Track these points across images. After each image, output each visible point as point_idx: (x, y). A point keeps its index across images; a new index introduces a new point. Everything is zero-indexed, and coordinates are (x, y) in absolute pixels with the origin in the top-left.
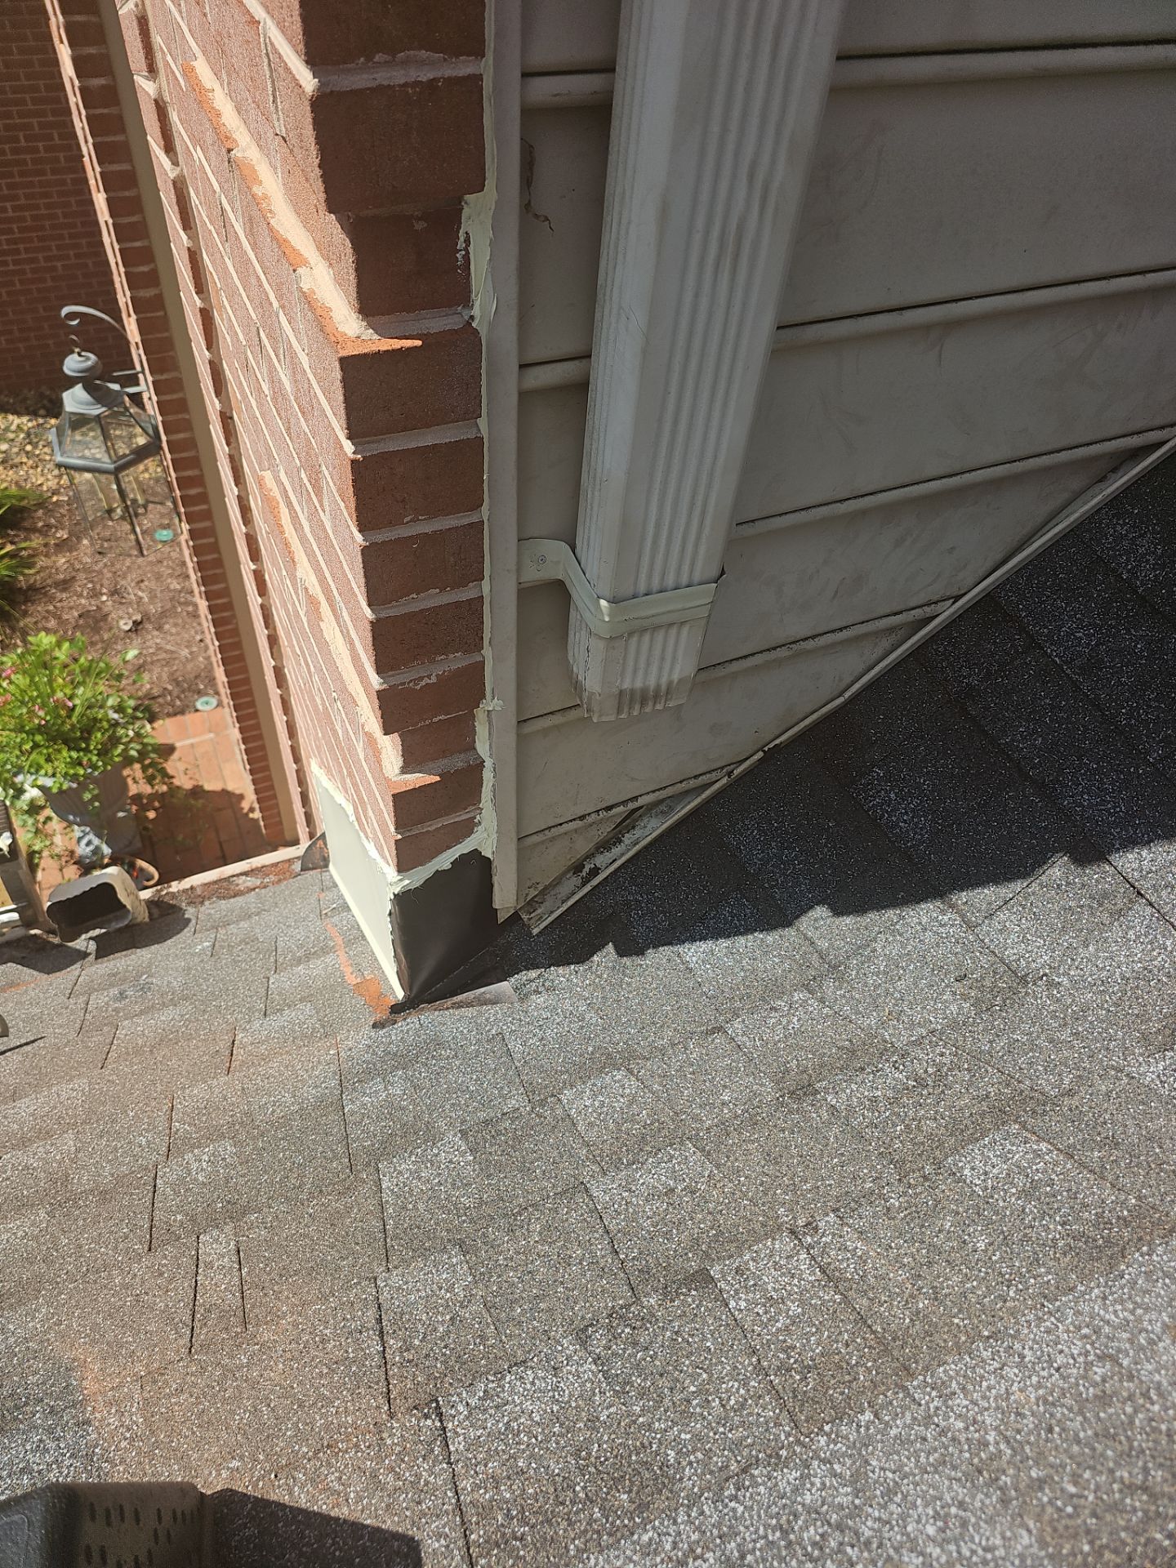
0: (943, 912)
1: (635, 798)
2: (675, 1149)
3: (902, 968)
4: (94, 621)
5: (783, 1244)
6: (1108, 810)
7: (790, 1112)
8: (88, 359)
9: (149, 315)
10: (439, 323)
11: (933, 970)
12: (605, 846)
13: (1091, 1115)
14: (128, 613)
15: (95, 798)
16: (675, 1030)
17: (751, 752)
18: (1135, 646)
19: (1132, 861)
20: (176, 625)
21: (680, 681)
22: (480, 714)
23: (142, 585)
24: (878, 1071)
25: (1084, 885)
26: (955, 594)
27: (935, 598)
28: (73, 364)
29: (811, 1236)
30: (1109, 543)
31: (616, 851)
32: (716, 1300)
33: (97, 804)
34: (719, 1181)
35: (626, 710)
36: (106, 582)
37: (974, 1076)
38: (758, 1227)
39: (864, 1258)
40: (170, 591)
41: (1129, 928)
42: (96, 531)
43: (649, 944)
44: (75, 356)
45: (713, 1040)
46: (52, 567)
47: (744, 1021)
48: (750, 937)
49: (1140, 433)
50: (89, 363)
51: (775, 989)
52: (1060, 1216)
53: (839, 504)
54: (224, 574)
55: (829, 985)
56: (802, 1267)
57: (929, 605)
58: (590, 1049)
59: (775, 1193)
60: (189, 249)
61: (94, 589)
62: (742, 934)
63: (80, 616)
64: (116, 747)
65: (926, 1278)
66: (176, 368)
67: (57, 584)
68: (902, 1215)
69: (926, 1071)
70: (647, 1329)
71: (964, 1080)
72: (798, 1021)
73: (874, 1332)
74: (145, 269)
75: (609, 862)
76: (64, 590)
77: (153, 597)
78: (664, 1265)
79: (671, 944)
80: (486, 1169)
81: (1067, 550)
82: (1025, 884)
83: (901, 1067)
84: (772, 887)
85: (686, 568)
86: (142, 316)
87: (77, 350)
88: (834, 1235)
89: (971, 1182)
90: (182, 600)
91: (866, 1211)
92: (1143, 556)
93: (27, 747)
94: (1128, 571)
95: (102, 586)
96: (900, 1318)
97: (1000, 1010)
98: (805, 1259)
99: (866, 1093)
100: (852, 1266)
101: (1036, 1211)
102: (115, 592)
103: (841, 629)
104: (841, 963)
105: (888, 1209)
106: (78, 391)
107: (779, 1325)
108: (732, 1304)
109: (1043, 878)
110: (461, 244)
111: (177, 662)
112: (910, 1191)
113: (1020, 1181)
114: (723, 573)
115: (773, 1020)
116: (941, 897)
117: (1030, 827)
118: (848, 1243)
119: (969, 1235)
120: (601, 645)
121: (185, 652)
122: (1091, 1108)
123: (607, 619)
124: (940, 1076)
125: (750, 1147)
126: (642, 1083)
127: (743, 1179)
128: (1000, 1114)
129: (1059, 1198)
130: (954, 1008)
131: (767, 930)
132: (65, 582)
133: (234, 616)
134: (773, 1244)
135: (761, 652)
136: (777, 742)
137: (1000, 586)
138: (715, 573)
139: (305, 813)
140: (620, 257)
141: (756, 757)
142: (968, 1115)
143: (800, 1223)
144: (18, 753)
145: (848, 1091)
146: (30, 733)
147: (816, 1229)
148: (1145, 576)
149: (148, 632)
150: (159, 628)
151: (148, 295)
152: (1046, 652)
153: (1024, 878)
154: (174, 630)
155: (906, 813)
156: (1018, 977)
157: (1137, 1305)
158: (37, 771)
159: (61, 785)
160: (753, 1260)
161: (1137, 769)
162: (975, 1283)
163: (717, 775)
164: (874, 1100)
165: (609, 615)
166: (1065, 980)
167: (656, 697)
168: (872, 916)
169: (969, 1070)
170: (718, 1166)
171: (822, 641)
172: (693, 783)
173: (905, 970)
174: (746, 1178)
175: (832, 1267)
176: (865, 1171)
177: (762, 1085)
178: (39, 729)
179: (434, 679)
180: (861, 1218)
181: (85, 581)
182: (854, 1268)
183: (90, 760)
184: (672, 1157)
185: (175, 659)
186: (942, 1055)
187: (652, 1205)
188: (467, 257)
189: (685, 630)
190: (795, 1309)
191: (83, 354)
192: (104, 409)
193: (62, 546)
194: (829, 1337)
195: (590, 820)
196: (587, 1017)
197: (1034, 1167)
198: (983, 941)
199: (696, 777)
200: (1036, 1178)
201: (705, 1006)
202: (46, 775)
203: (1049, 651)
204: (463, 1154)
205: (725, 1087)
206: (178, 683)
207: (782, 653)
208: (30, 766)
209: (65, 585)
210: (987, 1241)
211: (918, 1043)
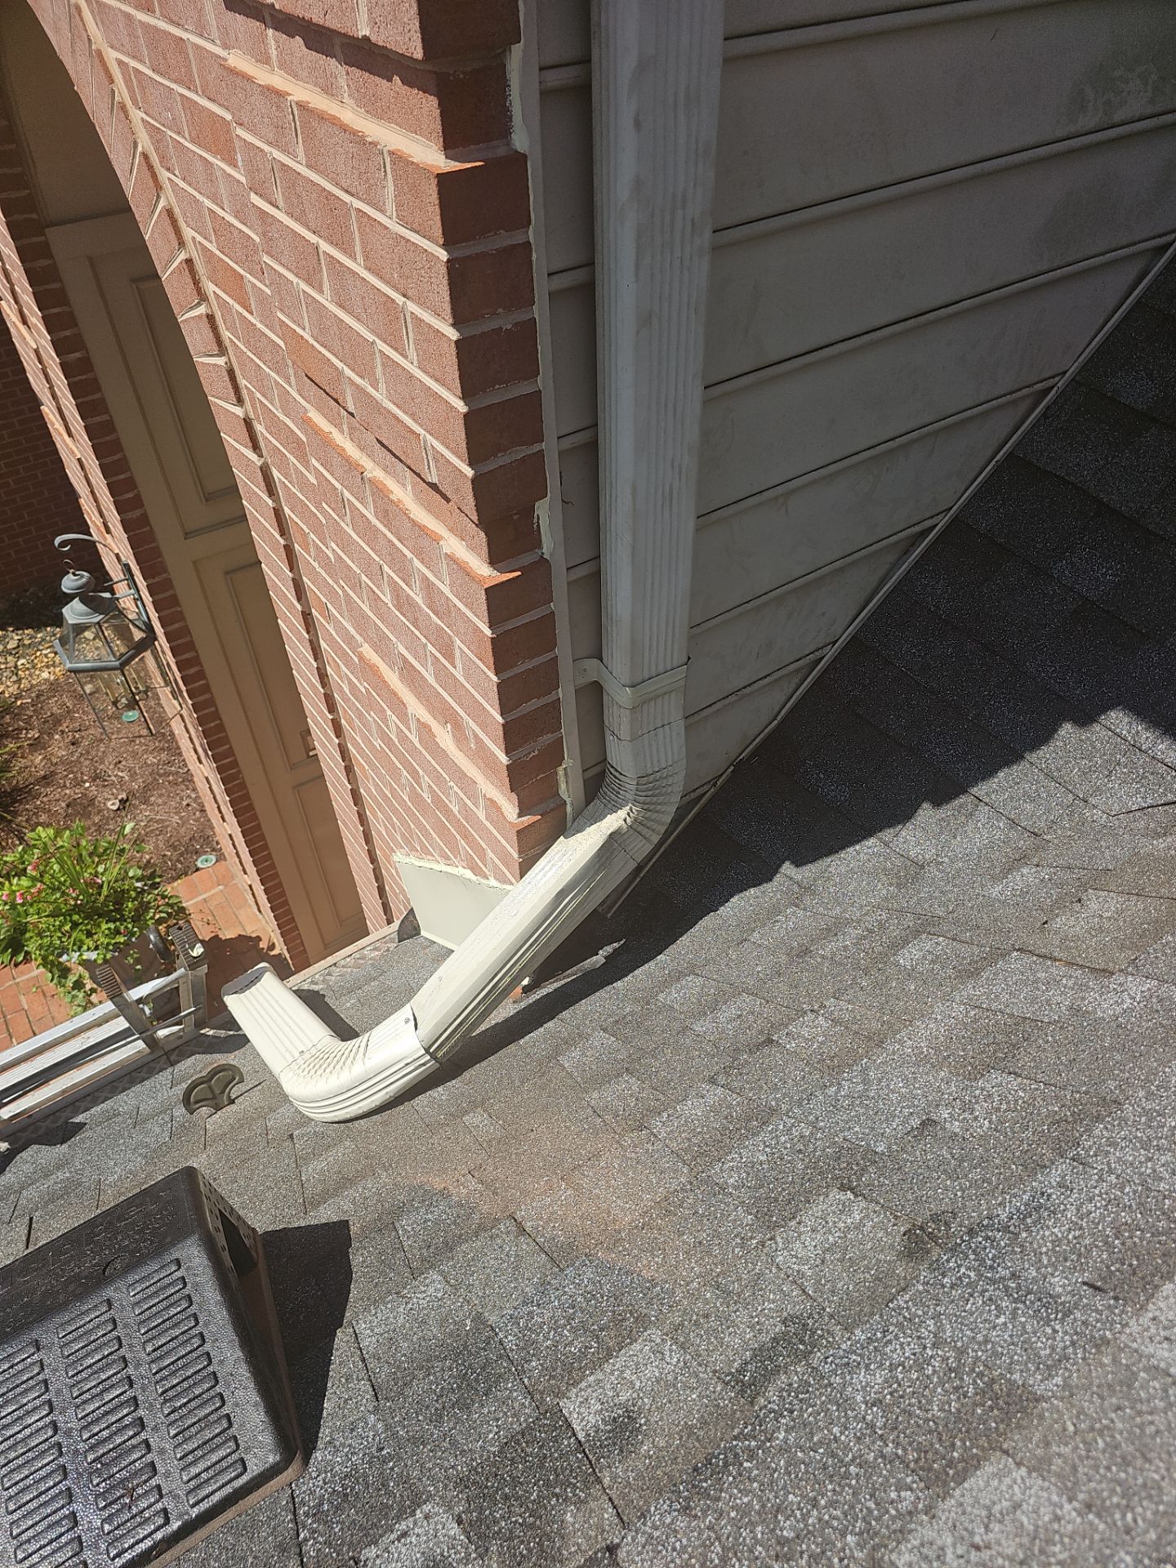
2: (736, 999)
4: (82, 808)
5: (809, 1017)
7: (799, 964)
8: (82, 576)
9: (137, 532)
10: (527, 559)
11: (869, 875)
13: (964, 918)
14: (113, 794)
15: (137, 961)
17: (726, 768)
19: (981, 789)
20: (161, 796)
22: (560, 771)
23: (119, 766)
24: (845, 933)
26: (832, 640)
27: (821, 645)
28: (69, 583)
29: (823, 1010)
30: (919, 591)
32: (779, 1047)
33: (139, 967)
36: (85, 770)
37: (900, 920)
38: (793, 1015)
39: (853, 1010)
40: (148, 766)
41: (977, 822)
42: (65, 725)
44: (71, 576)
45: (743, 946)
46: (31, 766)
47: (759, 932)
49: (919, 523)
50: (84, 580)
51: (775, 911)
54: (227, 737)
55: (807, 900)
57: (817, 650)
58: (667, 972)
59: (799, 1000)
60: (274, 508)
61: (76, 778)
63: (68, 806)
64: (148, 912)
66: (165, 570)
67: (38, 781)
68: (870, 988)
69: (873, 925)
71: (895, 923)
72: (793, 923)
73: (864, 1035)
74: (130, 495)
76: (48, 785)
77: (133, 775)
80: (626, 1041)
83: (859, 928)
85: (668, 660)
86: (131, 534)
87: (71, 571)
88: (835, 1006)
89: (904, 965)
90: (162, 771)
93: (67, 928)
94: (934, 606)
95: (82, 774)
96: (876, 1026)
99: (840, 944)
100: (847, 1015)
102: (95, 778)
103: (765, 677)
104: (811, 885)
105: (862, 988)
106: (76, 604)
107: (815, 1047)
108: (788, 1046)
110: (535, 520)
111: (169, 829)
112: (872, 977)
113: (929, 957)
114: (689, 658)
115: (777, 927)
118: (843, 1007)
120: (628, 712)
121: (176, 819)
122: (964, 915)
123: (629, 697)
124: (881, 925)
126: (706, 978)
128: (917, 934)
129: (951, 958)
130: (884, 892)
132: (44, 777)
133: (239, 772)
134: (804, 1019)
135: (719, 701)
136: (741, 757)
137: (859, 631)
138: (685, 659)
139: (383, 903)
140: (613, 511)
141: (730, 770)
142: (898, 938)
143: (816, 1007)
144: (60, 935)
145: (830, 946)
146: (69, 913)
147: (825, 1007)
149: (136, 807)
150: (146, 802)
151: (134, 516)
152: (895, 666)
154: (160, 801)
155: (833, 785)
156: (918, 865)
158: (80, 948)
159: (105, 956)
160: (794, 1028)
162: (911, 1002)
163: (706, 788)
164: (846, 946)
165: (631, 695)
166: (946, 860)
169: (896, 918)
170: (763, 998)
171: (756, 686)
173: (851, 879)
174: (781, 998)
175: (837, 1018)
177: (779, 958)
178: (77, 909)
179: (537, 752)
180: (848, 995)
181: (65, 773)
183: (126, 927)
184: (736, 1002)
185: (167, 827)
186: (881, 915)
187: (731, 1024)
188: (538, 526)
189: (673, 695)
190: (821, 1039)
191: (77, 573)
192: (102, 616)
193: (37, 745)
194: (841, 1043)
197: (937, 949)
198: (895, 851)
199: (694, 791)
200: (938, 954)
201: (733, 930)
202: (89, 949)
204: (609, 1039)
205: (757, 965)
206: (174, 847)
207: (733, 698)
208: (74, 944)
209: (47, 780)
210: (915, 985)
211: (866, 914)
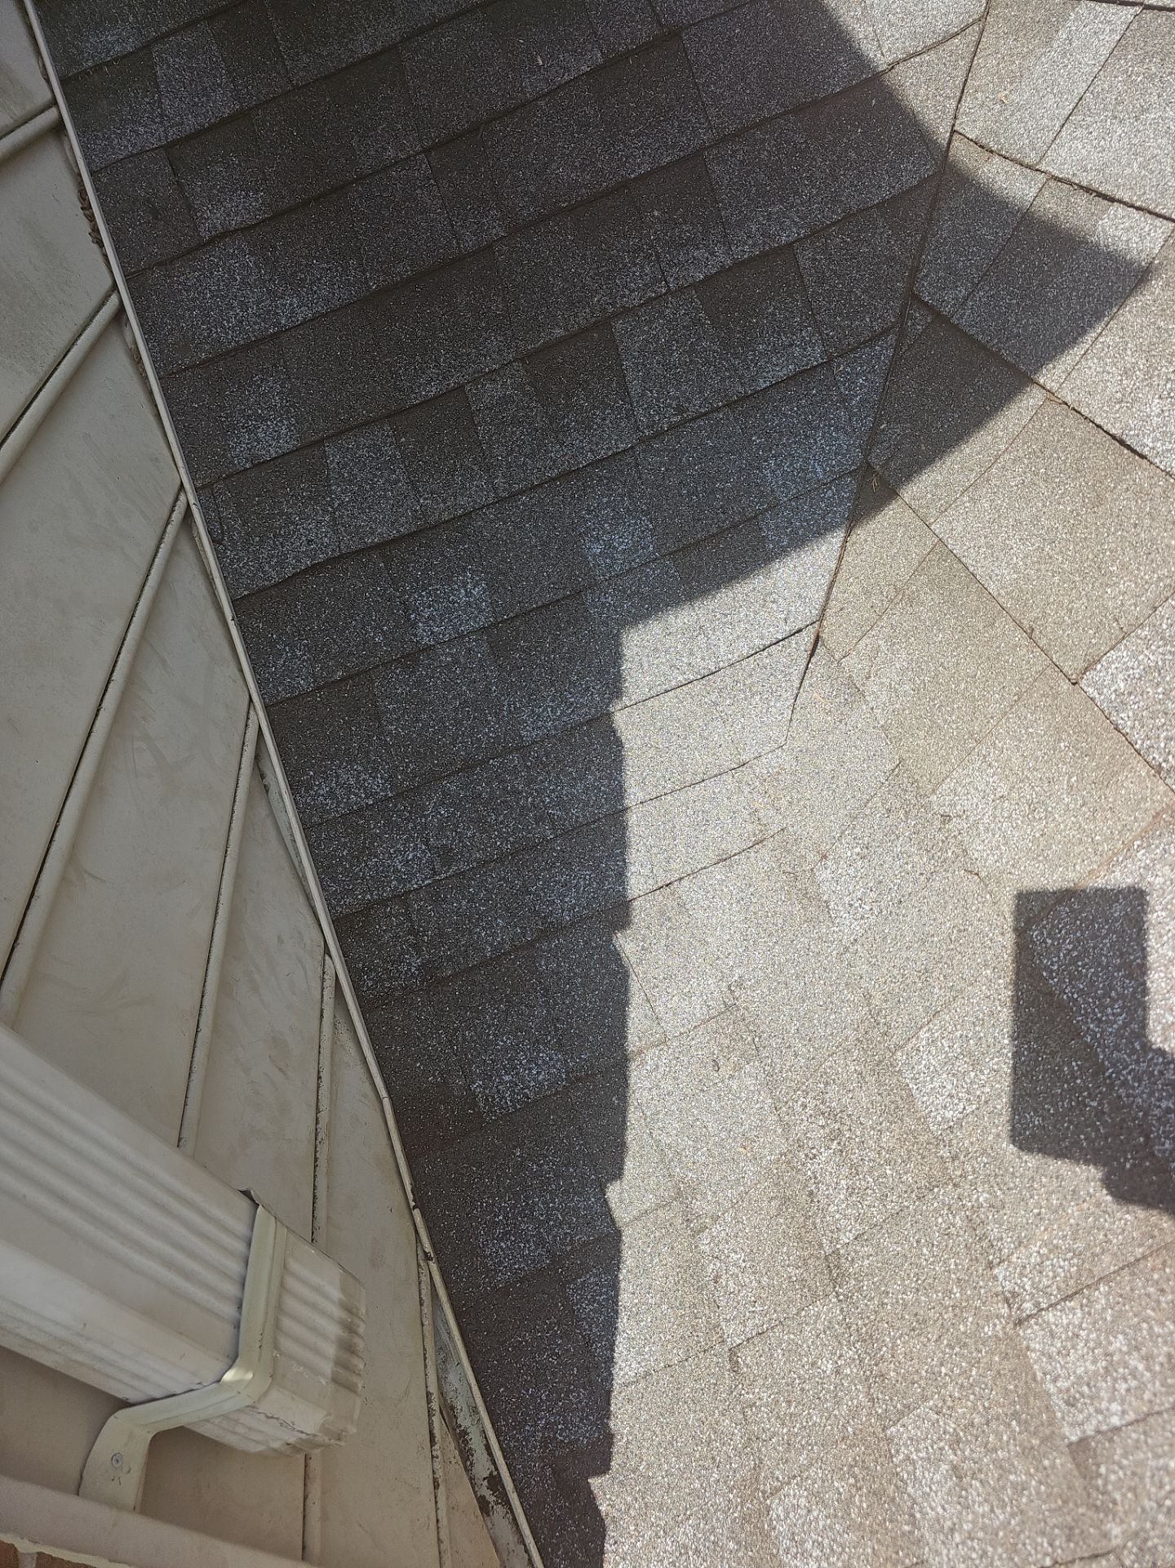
0: (643, 1063)
1: (428, 1394)
2: (898, 1451)
3: (694, 1121)
5: (1033, 1335)
6: (586, 886)
7: (860, 1290)
11: (702, 1090)
12: (466, 1455)
13: (893, 985)
16: (724, 1415)
17: (409, 1224)
18: (441, 815)
19: (637, 883)
21: (343, 1290)
24: (816, 1178)
25: (648, 928)
26: (322, 951)
27: (320, 970)
29: (1023, 1301)
30: (332, 804)
31: (476, 1443)
32: (1111, 1440)
34: (944, 1401)
35: (355, 1379)
37: (834, 1080)
38: (1007, 1365)
39: (1051, 1247)
43: (602, 1424)
45: (748, 1366)
47: (725, 1319)
48: (623, 1285)
49: (244, 743)
51: (691, 1271)
52: (1004, 1038)
53: (200, 1034)
55: (699, 1206)
56: (1065, 1321)
57: (323, 980)
58: (731, 1545)
59: (964, 1333)
62: (617, 1295)
65: (1077, 1186)
68: (999, 1193)
69: (823, 1127)
70: (1155, 1547)
71: (838, 1091)
72: (736, 1252)
73: (1144, 1257)
75: (490, 1456)
78: (1060, 1502)
79: (609, 1393)
81: (321, 840)
82: (635, 978)
83: (814, 1151)
84: (572, 1242)
85: (227, 1240)
88: (1021, 1275)
89: (960, 1113)
91: (994, 1231)
92: (357, 781)
94: (367, 798)
96: (1126, 1224)
97: (760, 1037)
98: (1054, 1315)
99: (842, 1197)
100: (1062, 1263)
101: (996, 1059)
103: (319, 1078)
104: (676, 1186)
105: (991, 1206)
107: (1141, 1367)
108: (1115, 1421)
109: (633, 960)
112: (970, 1177)
113: (961, 1065)
114: (246, 1193)
115: (731, 1283)
116: (627, 1060)
117: (580, 956)
118: (1033, 1261)
119: (1025, 1129)
120: (275, 1394)
122: (885, 983)
123: (250, 1376)
124: (831, 1115)
125: (901, 1350)
126: (795, 1477)
127: (943, 1370)
128: (882, 1066)
129: (982, 1035)
130: (749, 1081)
131: (619, 1263)
134: (1034, 1350)
135: (315, 1176)
136: (408, 1188)
137: (330, 908)
138: (245, 1203)
141: (418, 1219)
142: (879, 1097)
143: (1005, 1311)
145: (837, 1216)
147: (1014, 1294)
148: (378, 786)
152: (415, 889)
153: (628, 976)
155: (530, 1069)
156: (725, 1012)
157: (1106, 995)
160: (1055, 1380)
161: (555, 850)
162: (1082, 1137)
163: (425, 1271)
164: (851, 1189)
165: (247, 1371)
166: (738, 971)
167: (350, 1328)
168: (630, 1136)
169: (827, 1084)
170: (925, 1399)
171: (325, 1103)
172: (427, 1309)
173: (698, 1119)
174: (942, 1365)
175: (1063, 1286)
176: (940, 1220)
177: (818, 1316)
180: (1002, 1239)
182: (1064, 1260)
184: (908, 1458)
186: (804, 1106)
187: (974, 1502)
189: (294, 1266)
190: (1119, 1343)
194: (1153, 1310)
195: (439, 1474)
196: (682, 1539)
197: (947, 1049)
198: (681, 1034)
199: (421, 1303)
200: (959, 1050)
201: (697, 1365)
203: (415, 886)
205: (813, 1364)
207: (323, 1152)
210: (1032, 1114)
211: (787, 1128)
